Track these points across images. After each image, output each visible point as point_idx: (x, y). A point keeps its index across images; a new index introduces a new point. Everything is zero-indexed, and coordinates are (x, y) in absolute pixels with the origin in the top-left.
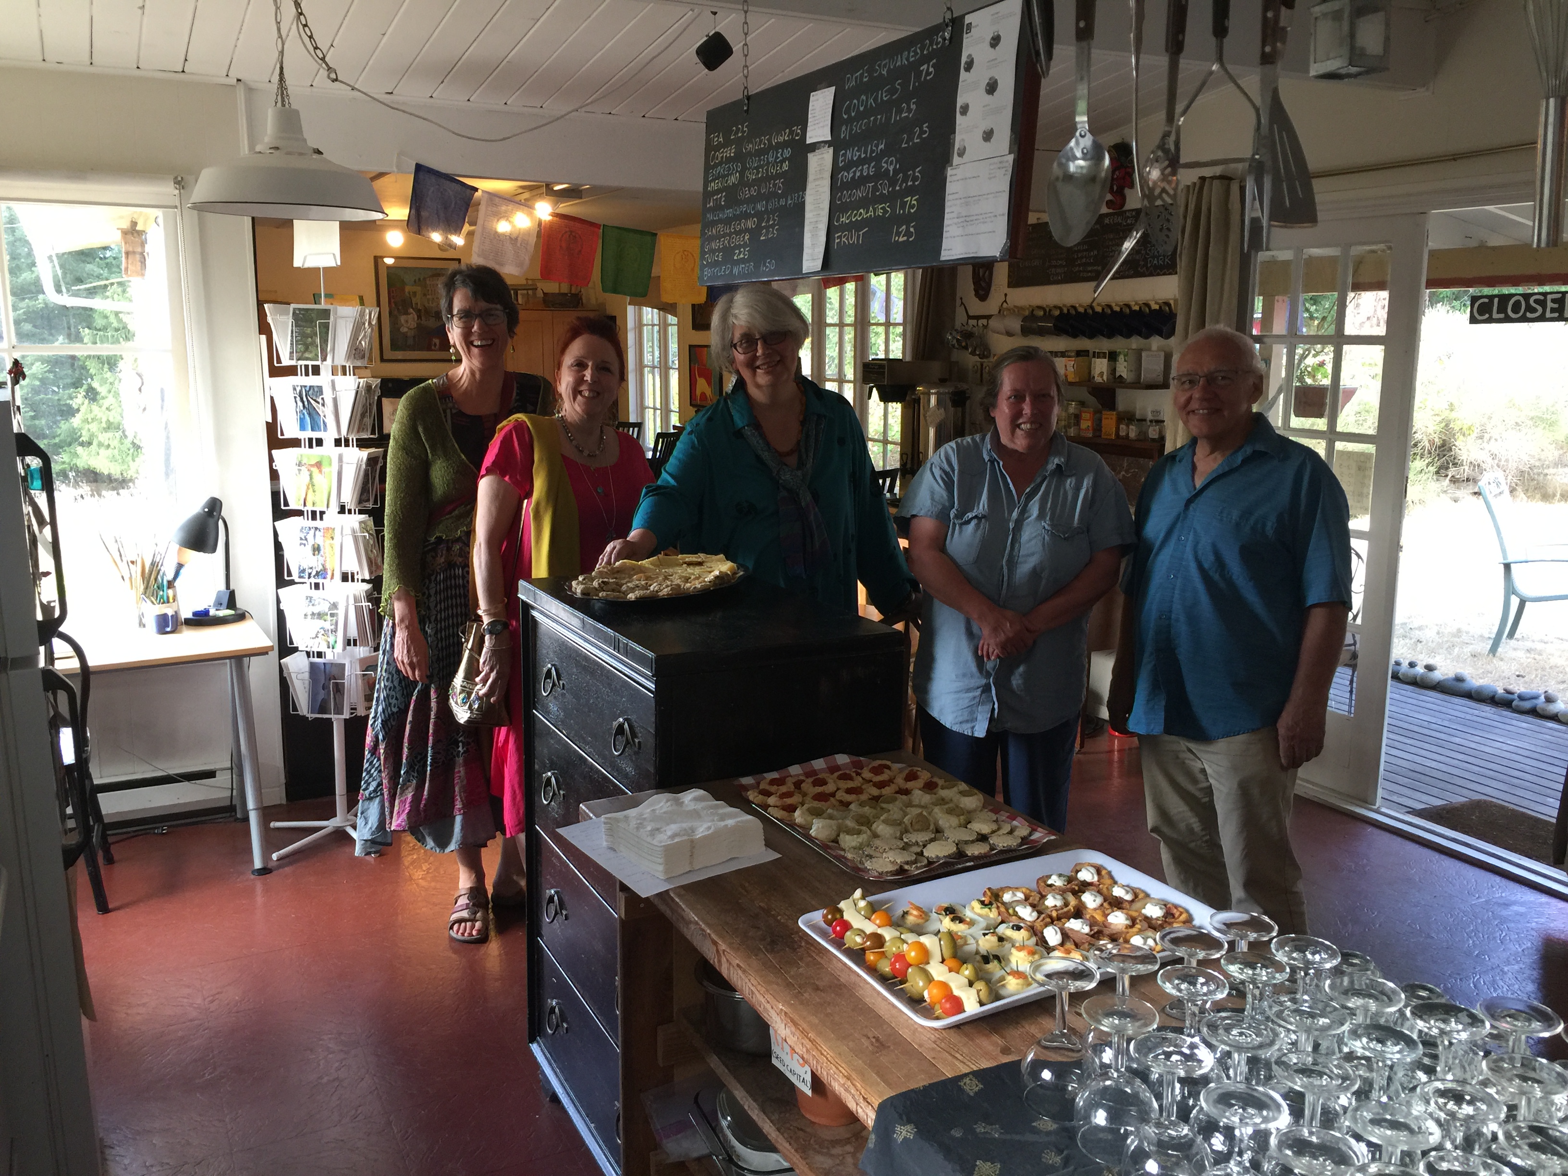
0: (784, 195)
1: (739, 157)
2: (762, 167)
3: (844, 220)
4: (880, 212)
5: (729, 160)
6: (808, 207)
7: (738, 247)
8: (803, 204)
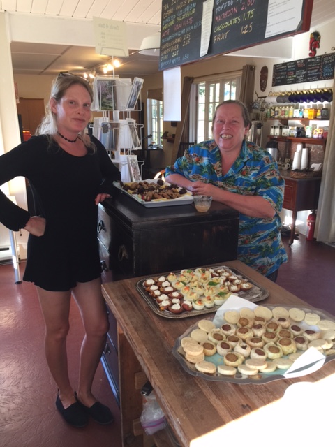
0: (193, 24)
1: (175, 12)
2: (183, 14)
3: (219, 29)
4: (235, 22)
5: (171, 15)
6: (203, 27)
7: (174, 51)
8: (201, 26)
